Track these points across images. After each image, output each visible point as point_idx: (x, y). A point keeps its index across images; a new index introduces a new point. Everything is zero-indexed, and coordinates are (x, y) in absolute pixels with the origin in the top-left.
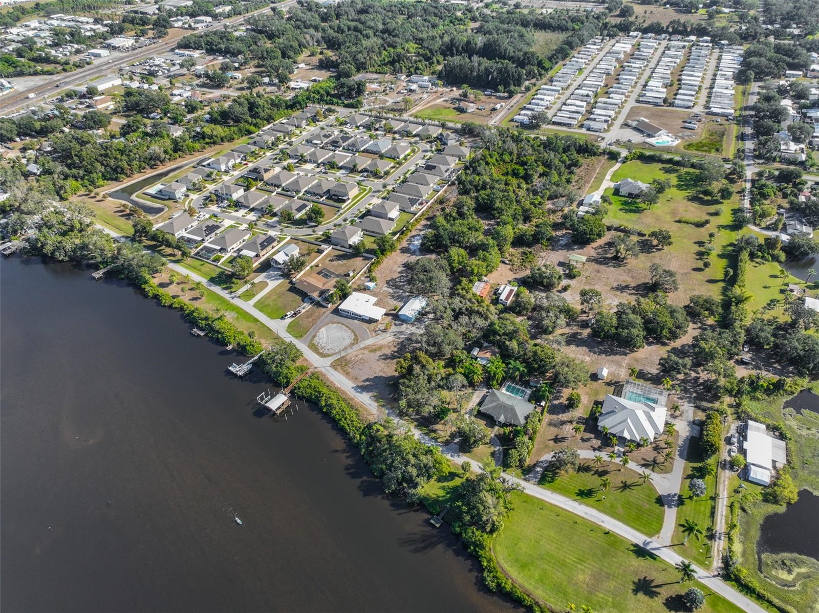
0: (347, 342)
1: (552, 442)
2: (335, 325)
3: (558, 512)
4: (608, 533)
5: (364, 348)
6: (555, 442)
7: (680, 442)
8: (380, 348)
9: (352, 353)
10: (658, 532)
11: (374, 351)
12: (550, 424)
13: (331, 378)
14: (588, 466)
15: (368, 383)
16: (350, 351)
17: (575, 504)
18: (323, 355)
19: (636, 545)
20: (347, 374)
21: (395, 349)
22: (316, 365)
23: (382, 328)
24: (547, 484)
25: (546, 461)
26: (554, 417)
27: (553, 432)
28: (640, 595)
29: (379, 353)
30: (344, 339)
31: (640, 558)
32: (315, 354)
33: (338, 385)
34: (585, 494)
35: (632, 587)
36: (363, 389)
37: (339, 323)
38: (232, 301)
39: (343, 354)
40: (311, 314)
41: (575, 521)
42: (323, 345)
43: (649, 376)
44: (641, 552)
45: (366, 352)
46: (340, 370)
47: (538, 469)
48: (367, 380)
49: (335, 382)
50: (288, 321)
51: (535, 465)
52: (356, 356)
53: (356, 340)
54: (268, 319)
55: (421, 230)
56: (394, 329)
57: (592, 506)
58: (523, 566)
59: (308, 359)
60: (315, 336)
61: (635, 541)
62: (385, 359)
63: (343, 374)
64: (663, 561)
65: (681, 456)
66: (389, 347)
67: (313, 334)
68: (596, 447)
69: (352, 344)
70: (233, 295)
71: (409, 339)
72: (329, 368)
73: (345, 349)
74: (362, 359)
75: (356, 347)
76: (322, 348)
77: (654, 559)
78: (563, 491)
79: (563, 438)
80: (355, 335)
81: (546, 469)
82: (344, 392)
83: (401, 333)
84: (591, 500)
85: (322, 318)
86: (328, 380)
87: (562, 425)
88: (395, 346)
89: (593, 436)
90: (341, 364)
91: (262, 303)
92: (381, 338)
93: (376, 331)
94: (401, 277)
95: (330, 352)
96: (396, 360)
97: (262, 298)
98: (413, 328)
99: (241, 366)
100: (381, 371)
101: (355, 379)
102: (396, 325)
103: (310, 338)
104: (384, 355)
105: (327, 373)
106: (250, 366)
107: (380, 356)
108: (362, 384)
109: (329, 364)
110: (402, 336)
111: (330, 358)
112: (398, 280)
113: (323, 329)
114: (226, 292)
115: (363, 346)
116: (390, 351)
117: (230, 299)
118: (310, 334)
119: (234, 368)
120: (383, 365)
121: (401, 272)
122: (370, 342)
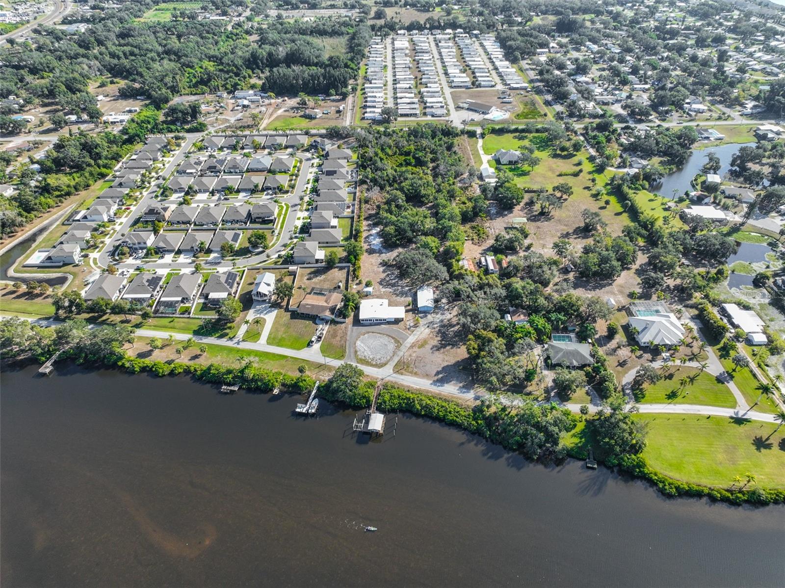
0: (391, 346)
1: (619, 368)
2: (366, 335)
3: (666, 417)
4: (708, 418)
5: (412, 347)
6: (622, 367)
7: (697, 334)
8: (425, 342)
9: (404, 355)
10: (736, 402)
11: (422, 346)
12: (607, 354)
13: (405, 383)
15: (440, 376)
16: (400, 353)
17: (671, 406)
18: (380, 366)
19: (731, 418)
20: (416, 374)
21: (439, 338)
22: (380, 377)
23: (412, 324)
24: (642, 400)
25: (628, 383)
26: (605, 348)
27: (614, 359)
28: (763, 451)
29: (428, 346)
30: (386, 345)
31: (742, 426)
32: (371, 368)
33: (416, 387)
34: (672, 396)
35: (754, 448)
36: (441, 381)
37: (369, 332)
38: (239, 346)
39: (396, 359)
40: (335, 333)
41: (682, 419)
42: (371, 357)
43: (639, 295)
44: (738, 421)
45: (415, 349)
46: (407, 373)
47: (628, 391)
48: (438, 373)
49: (412, 386)
50: (317, 346)
51: (623, 390)
52: (410, 356)
53: (398, 344)
54: (295, 351)
55: (369, 230)
56: (422, 322)
57: (683, 403)
58: (678, 468)
59: (370, 374)
60: (356, 352)
61: (729, 415)
62: (438, 350)
63: (412, 376)
64: (756, 421)
65: (705, 344)
66: (432, 338)
67: (352, 350)
68: (650, 359)
69: (397, 347)
70: (235, 340)
71: (443, 326)
72: (394, 375)
73: (394, 353)
74: (417, 357)
75: (403, 349)
76: (373, 360)
77: (749, 421)
78: (655, 401)
79: (625, 362)
80: (393, 338)
81: (632, 389)
82: (428, 391)
83: (432, 323)
84: (679, 399)
85: (349, 333)
86: (402, 385)
87: (615, 352)
88: (436, 336)
89: (641, 352)
90: (402, 367)
91: (274, 339)
92: (418, 333)
93: (409, 329)
94: (388, 275)
95: (383, 361)
96: (448, 348)
97: (270, 334)
98: (439, 316)
99: (306, 404)
100: (443, 361)
101: (427, 376)
102: (421, 318)
103: (352, 355)
104: (434, 347)
105: (397, 380)
106: (316, 401)
107: (432, 349)
108: (436, 378)
109: (392, 371)
110: (436, 326)
111: (387, 366)
112: (388, 279)
113: (358, 343)
114: (224, 339)
115: (408, 345)
116: (435, 341)
117: (236, 345)
118: (350, 352)
119: (302, 409)
120: (441, 356)
121: (384, 272)
122: (411, 339)
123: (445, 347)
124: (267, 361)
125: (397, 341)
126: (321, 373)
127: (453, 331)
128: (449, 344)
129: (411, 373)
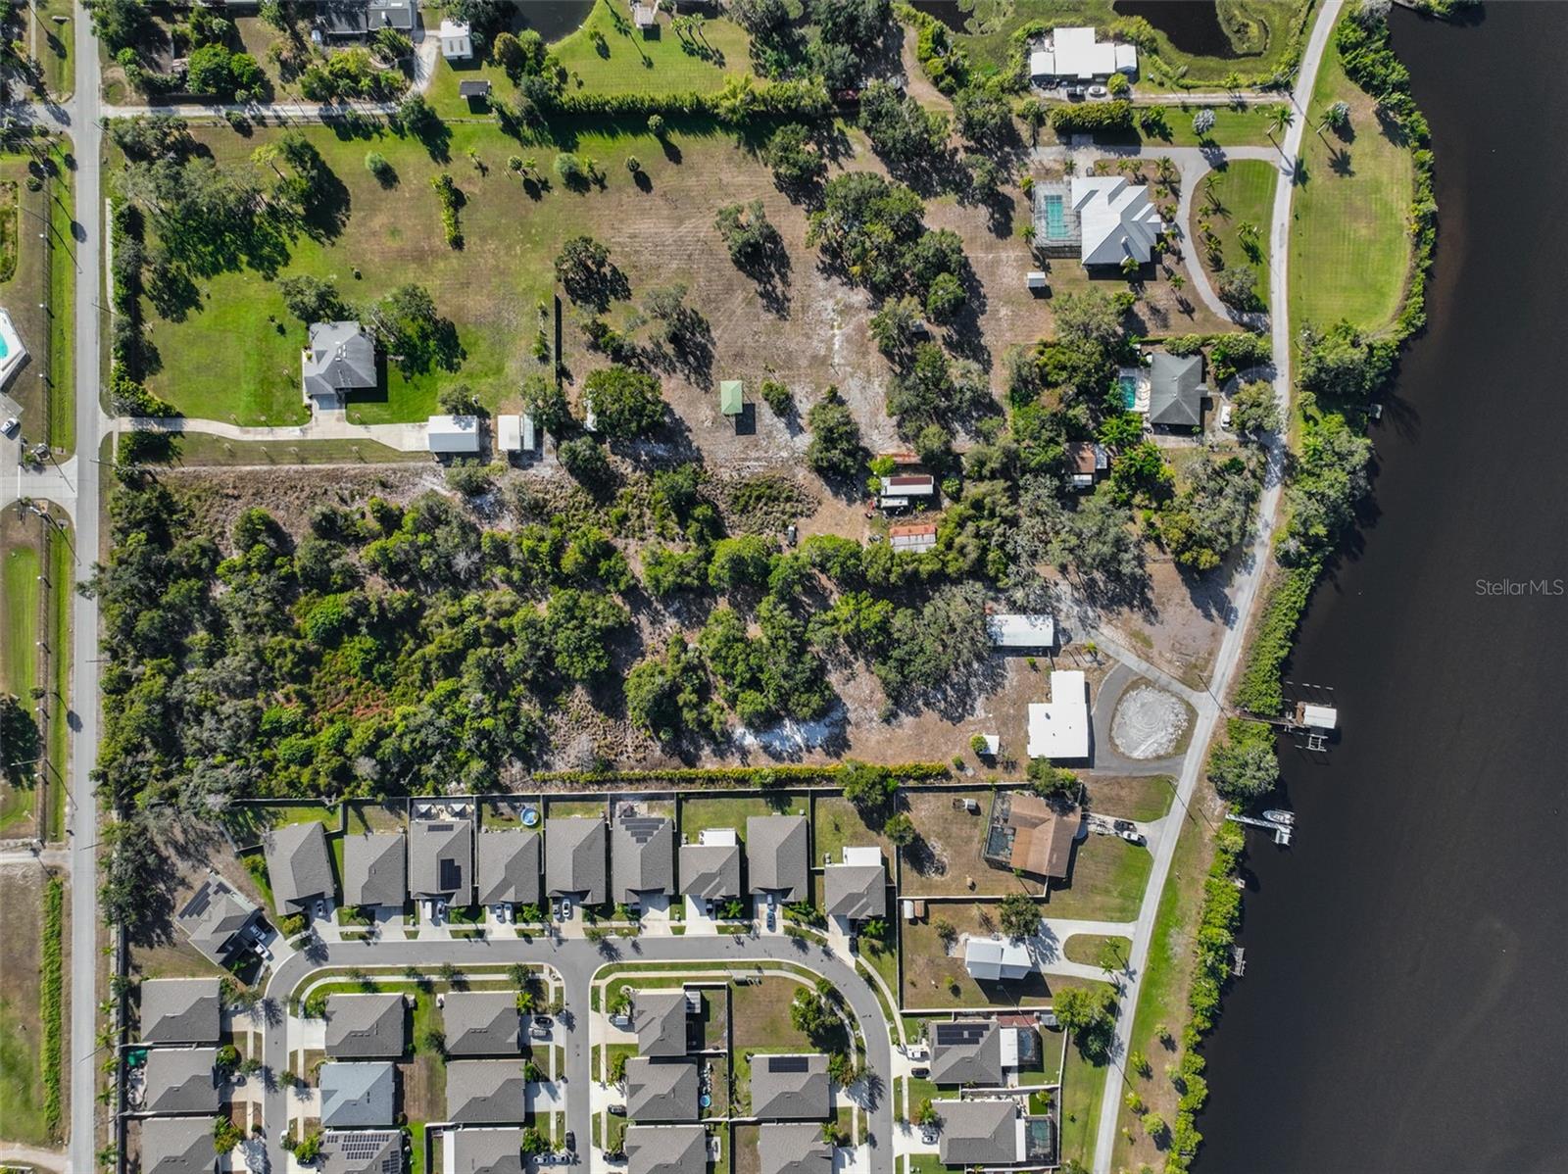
0: (1147, 695)
1: (1196, 316)
2: (1118, 742)
3: (1293, 279)
4: (1297, 217)
5: (1148, 659)
6: (1193, 310)
7: (1112, 156)
8: (1135, 635)
9: (1166, 673)
10: (1266, 163)
11: (1147, 642)
12: (1166, 326)
13: (1231, 671)
14: (1212, 260)
15: (1214, 612)
16: (1164, 679)
17: (1275, 262)
18: (1192, 714)
19: (1295, 184)
20: (1212, 654)
21: (1125, 610)
22: (1217, 713)
23: (1088, 658)
24: (1263, 302)
25: (1229, 312)
26: (1149, 325)
27: (1175, 318)
28: (1353, 167)
29: (1147, 629)
30: (1142, 705)
31: (1309, 176)
32: (1196, 731)
33: (1238, 654)
34: (1255, 254)
35: (1347, 177)
36: (1227, 614)
37: (1111, 738)
38: (1141, 971)
39: (1177, 686)
40: (1110, 799)
41: (1299, 258)
42: (1171, 730)
43: (997, 216)
44: (1300, 176)
45: (1154, 653)
46: (1210, 667)
47: (1246, 318)
48: (1208, 616)
49: (1236, 660)
50: (1142, 829)
51: (1242, 325)
52: (1170, 662)
53: (1140, 682)
54: (1155, 866)
55: (744, 753)
56: (1079, 639)
57: (1268, 242)
58: (1382, 294)
59: (1210, 734)
60: (1159, 758)
61: (1290, 186)
62: (1155, 613)
63: (1216, 660)
64: (1302, 151)
65: (1137, 152)
66: (1126, 623)
67: (1156, 764)
68: (1175, 258)
69: (1149, 683)
70: (1124, 980)
71: (1092, 600)
72: (1213, 689)
73: (1163, 689)
74: (1173, 649)
75: (1153, 673)
76: (1178, 727)
77: (1302, 161)
78: (1265, 279)
79: (1180, 302)
81: (1242, 310)
82: (1249, 636)
83: (1083, 620)
84: (1260, 245)
85: (1112, 774)
87: (1159, 311)
88: (1119, 613)
89: (1158, 267)
90: (1196, 675)
91: (1123, 910)
92: (1113, 647)
93: (1099, 663)
94: (927, 704)
95: (1180, 708)
96: (1150, 595)
97: (1112, 920)
98: (1063, 606)
99: (1275, 831)
100: (1183, 606)
101: (1215, 636)
102: (1070, 639)
103: (1164, 763)
104: (1146, 619)
105: (1225, 685)
106: (1268, 815)
107: (1152, 624)
108: (1219, 621)
109: (1205, 694)
110: (1091, 614)
111: (1192, 701)
112: (942, 705)
113: (1137, 754)
114: (1122, 1002)
115: (1144, 665)
116: (1136, 619)
117: (1138, 978)
118: (1158, 769)
119: (1284, 836)
120: (1171, 609)
121: (917, 713)
122: (1131, 661)
123: (1150, 601)
124: (1178, 913)
125: (1134, 686)
126: (1209, 815)
127: (1105, 583)
128: (1142, 593)
129: (1207, 661)
